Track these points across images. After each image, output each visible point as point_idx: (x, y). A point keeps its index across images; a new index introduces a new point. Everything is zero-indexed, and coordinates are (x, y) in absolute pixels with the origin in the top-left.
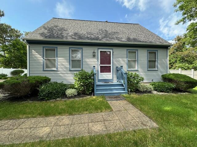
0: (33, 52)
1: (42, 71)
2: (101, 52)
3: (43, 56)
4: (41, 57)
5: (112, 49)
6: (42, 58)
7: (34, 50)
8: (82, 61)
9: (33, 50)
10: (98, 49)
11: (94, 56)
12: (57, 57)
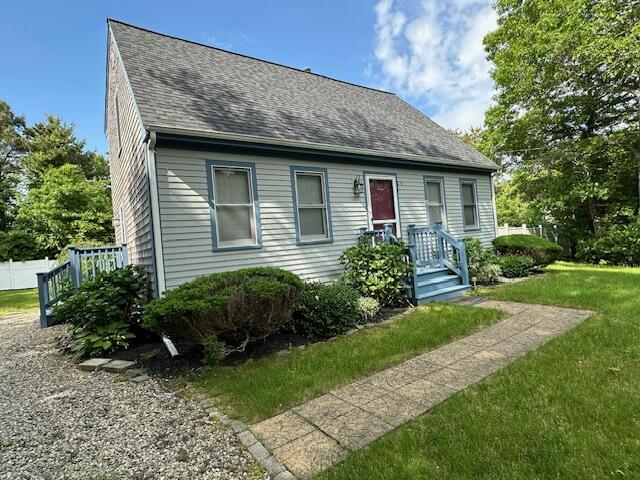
0: (170, 179)
1: (211, 254)
2: (371, 181)
3: (210, 196)
4: (201, 199)
5: (395, 174)
6: (207, 205)
7: (172, 170)
8: (329, 210)
9: (170, 173)
10: (365, 172)
11: (356, 196)
12: (256, 199)
